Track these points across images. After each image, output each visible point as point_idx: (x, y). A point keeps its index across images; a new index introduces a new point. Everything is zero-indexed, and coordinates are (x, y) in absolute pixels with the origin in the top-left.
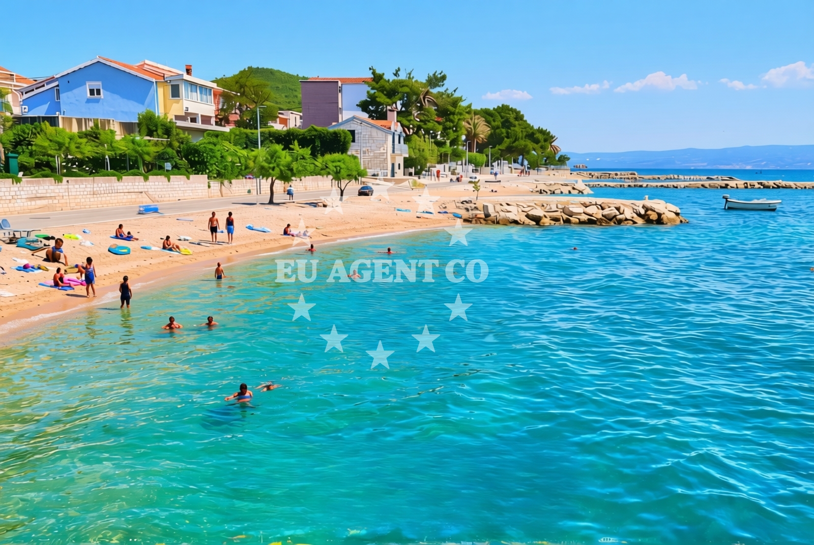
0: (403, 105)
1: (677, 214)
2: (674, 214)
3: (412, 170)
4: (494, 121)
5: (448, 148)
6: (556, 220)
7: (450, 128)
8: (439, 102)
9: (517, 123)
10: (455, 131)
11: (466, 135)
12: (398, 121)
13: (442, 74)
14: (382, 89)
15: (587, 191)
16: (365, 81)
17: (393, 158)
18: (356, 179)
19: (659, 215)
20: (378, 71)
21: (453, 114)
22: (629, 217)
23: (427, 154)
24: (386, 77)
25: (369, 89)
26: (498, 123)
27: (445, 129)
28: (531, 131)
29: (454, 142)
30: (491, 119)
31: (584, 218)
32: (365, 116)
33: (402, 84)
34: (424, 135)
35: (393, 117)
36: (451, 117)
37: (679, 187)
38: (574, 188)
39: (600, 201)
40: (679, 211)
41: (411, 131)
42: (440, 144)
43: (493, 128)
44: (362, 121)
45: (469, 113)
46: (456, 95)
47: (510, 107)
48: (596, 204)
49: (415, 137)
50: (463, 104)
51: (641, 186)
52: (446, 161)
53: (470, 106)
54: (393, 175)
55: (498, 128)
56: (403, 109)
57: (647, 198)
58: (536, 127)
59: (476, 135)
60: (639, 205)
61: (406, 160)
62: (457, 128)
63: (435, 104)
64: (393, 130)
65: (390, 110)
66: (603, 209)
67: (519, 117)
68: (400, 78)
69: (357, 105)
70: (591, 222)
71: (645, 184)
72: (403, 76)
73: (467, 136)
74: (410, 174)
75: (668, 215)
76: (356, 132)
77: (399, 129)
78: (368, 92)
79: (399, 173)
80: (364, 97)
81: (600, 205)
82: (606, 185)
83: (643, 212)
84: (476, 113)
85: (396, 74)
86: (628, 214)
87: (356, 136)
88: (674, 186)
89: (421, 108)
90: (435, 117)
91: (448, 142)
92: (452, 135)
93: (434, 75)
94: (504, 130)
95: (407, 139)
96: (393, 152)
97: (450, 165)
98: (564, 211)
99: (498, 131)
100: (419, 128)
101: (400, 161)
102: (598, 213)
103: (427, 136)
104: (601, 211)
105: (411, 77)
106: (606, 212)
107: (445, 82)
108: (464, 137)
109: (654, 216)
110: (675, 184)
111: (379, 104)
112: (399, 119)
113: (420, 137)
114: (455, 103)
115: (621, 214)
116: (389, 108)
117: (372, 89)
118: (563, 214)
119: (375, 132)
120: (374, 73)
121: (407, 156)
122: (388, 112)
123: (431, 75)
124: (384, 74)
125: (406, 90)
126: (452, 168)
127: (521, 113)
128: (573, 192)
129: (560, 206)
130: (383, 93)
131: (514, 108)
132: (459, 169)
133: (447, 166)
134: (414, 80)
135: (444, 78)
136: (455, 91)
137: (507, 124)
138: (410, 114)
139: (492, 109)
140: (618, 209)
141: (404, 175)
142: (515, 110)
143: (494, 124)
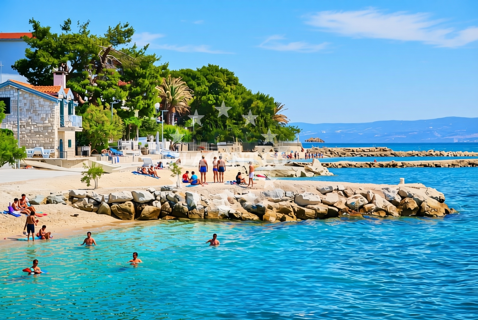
0: (74, 66)
1: (441, 201)
2: (437, 202)
3: (88, 149)
4: (199, 85)
5: (136, 120)
6: (285, 211)
7: (138, 94)
8: (124, 62)
9: (228, 88)
10: (145, 98)
11: (161, 103)
12: (67, 87)
13: (129, 27)
14: (47, 47)
15: (325, 172)
16: (23, 38)
17: (61, 133)
18: (11, 161)
19: (420, 203)
20: (43, 25)
21: (144, 76)
22: (380, 206)
23: (108, 126)
24: (52, 32)
25: (29, 47)
26: (204, 88)
27: (132, 95)
28: (248, 97)
29: (144, 112)
30: (193, 83)
31: (323, 209)
32: (23, 80)
33: (74, 40)
34: (103, 103)
35: (60, 81)
36: (140, 80)
37: (442, 167)
38: (309, 170)
39: (342, 186)
40: (443, 197)
41: (86, 98)
42: (124, 115)
43: (197, 94)
44: (19, 88)
45: (163, 75)
46: (147, 53)
47: (220, 68)
48: (338, 190)
49: (92, 106)
50: (157, 64)
51: (394, 166)
52: (133, 136)
53: (164, 68)
54: (61, 155)
55: (204, 94)
56: (75, 71)
57: (403, 182)
58: (254, 93)
59: (173, 103)
60: (393, 190)
61: (78, 136)
62: (147, 94)
63: (118, 65)
64: (61, 96)
65: (57, 73)
66: (346, 195)
67: (231, 80)
68: (70, 33)
69: (12, 67)
70: (331, 214)
71: (399, 163)
72: (75, 30)
73: (163, 103)
74: (85, 153)
75: (430, 203)
76: (11, 99)
77: (70, 96)
78: (27, 51)
79: (70, 152)
80: (23, 57)
81: (343, 191)
82: (350, 165)
83: (398, 199)
84: (175, 75)
85: (66, 28)
86: (380, 202)
87: (12, 104)
88: (436, 165)
89: (99, 69)
90: (118, 81)
91: (136, 112)
92: (142, 103)
93: (117, 27)
94: (211, 97)
95: (81, 110)
96: (62, 125)
97: (140, 141)
98: (295, 199)
99: (204, 98)
100: (97, 94)
101: (70, 136)
102: (340, 202)
103: (107, 105)
104: (344, 200)
105: (87, 30)
106: (350, 201)
107: (132, 37)
108: (157, 105)
109: (413, 205)
110: (437, 162)
111: (43, 65)
112: (69, 83)
113: (98, 105)
114: (146, 63)
115: (370, 202)
116: (56, 70)
117: (33, 47)
118: (293, 204)
119: (37, 100)
120: (36, 27)
121: (81, 130)
122: (55, 75)
123: (113, 27)
124: (49, 28)
125: (80, 47)
126: (143, 146)
127: (235, 76)
128: (308, 174)
129: (289, 194)
130: (47, 51)
131: (224, 68)
132: (152, 146)
133: (136, 143)
134: (89, 36)
135: (130, 32)
136: (145, 48)
137: (215, 88)
138: (84, 77)
139: (195, 69)
140: (366, 196)
141: (77, 154)
142: (227, 71)
143: (198, 89)
